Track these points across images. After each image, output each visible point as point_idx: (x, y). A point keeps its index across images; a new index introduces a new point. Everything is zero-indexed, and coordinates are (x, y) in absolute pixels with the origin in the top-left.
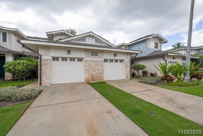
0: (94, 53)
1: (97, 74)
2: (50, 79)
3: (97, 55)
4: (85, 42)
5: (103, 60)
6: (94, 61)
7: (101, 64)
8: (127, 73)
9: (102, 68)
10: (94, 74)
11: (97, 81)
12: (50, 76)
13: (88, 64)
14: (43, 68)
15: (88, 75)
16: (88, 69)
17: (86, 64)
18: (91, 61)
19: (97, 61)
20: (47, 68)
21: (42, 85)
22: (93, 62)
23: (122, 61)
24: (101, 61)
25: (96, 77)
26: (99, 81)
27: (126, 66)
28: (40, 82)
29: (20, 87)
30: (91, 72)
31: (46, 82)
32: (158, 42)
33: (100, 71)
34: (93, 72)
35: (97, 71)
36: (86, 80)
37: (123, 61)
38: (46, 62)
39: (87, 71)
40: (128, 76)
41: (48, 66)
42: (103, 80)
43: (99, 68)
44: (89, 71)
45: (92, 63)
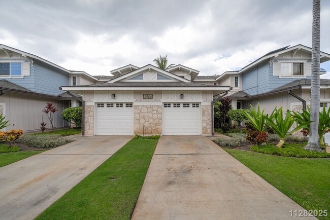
0: (147, 95)
1: (152, 125)
2: (92, 128)
3: (151, 98)
4: (142, 79)
5: (161, 104)
6: (147, 107)
7: (157, 111)
8: (205, 124)
9: (159, 116)
10: (146, 124)
11: (152, 135)
12: (92, 125)
13: (139, 111)
14: (86, 116)
15: (138, 126)
16: (138, 118)
17: (136, 111)
18: (143, 106)
19: (151, 107)
20: (90, 116)
21: (85, 135)
22: (145, 108)
23: (196, 105)
24: (158, 106)
25: (150, 129)
26: (154, 135)
27: (203, 112)
28: (84, 132)
29: (63, 136)
30: (142, 121)
31: (89, 132)
32: (305, 62)
33: (157, 121)
34: (146, 121)
35: (151, 120)
36: (135, 133)
37: (199, 105)
38: (89, 109)
39: (137, 120)
40: (207, 130)
41: (91, 114)
42: (161, 133)
43: (155, 116)
44: (139, 120)
45: (144, 110)
